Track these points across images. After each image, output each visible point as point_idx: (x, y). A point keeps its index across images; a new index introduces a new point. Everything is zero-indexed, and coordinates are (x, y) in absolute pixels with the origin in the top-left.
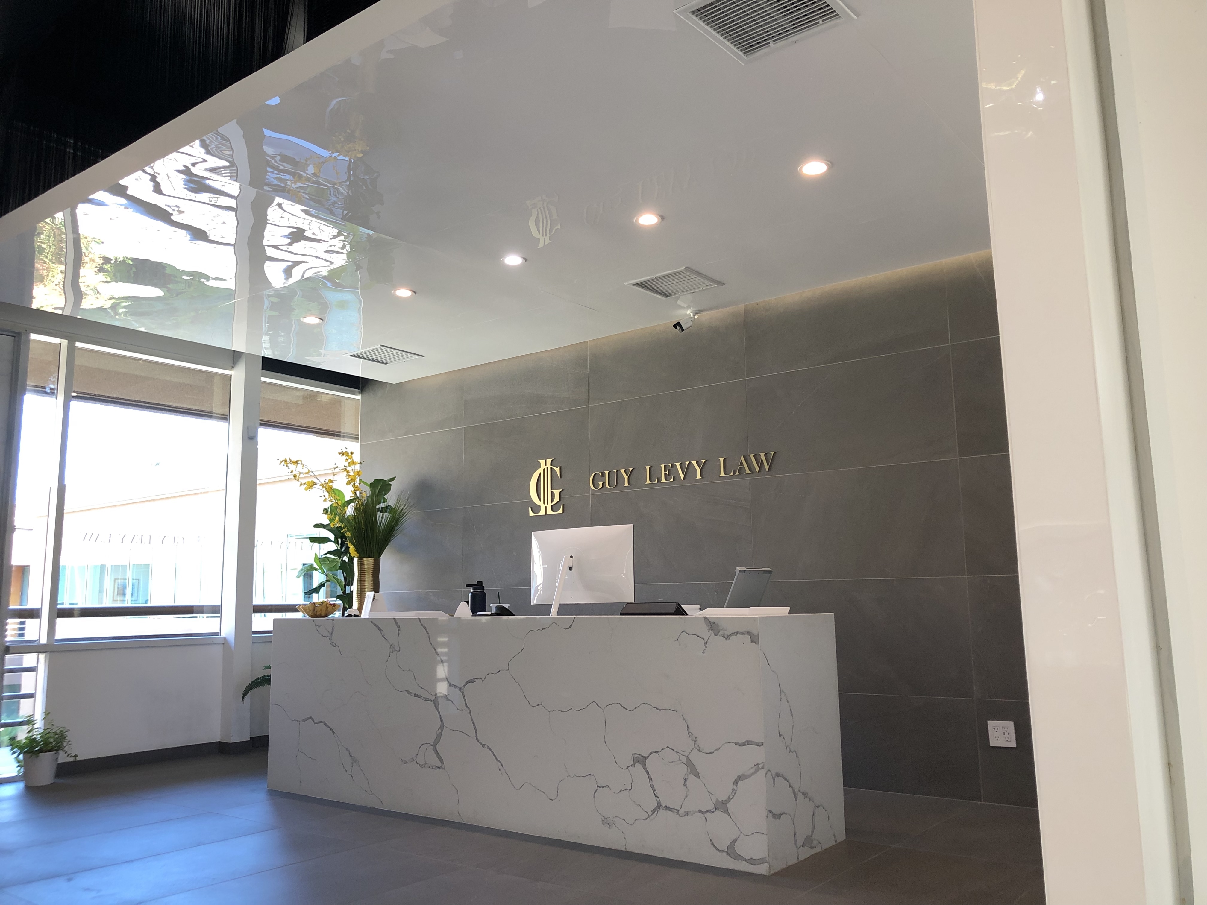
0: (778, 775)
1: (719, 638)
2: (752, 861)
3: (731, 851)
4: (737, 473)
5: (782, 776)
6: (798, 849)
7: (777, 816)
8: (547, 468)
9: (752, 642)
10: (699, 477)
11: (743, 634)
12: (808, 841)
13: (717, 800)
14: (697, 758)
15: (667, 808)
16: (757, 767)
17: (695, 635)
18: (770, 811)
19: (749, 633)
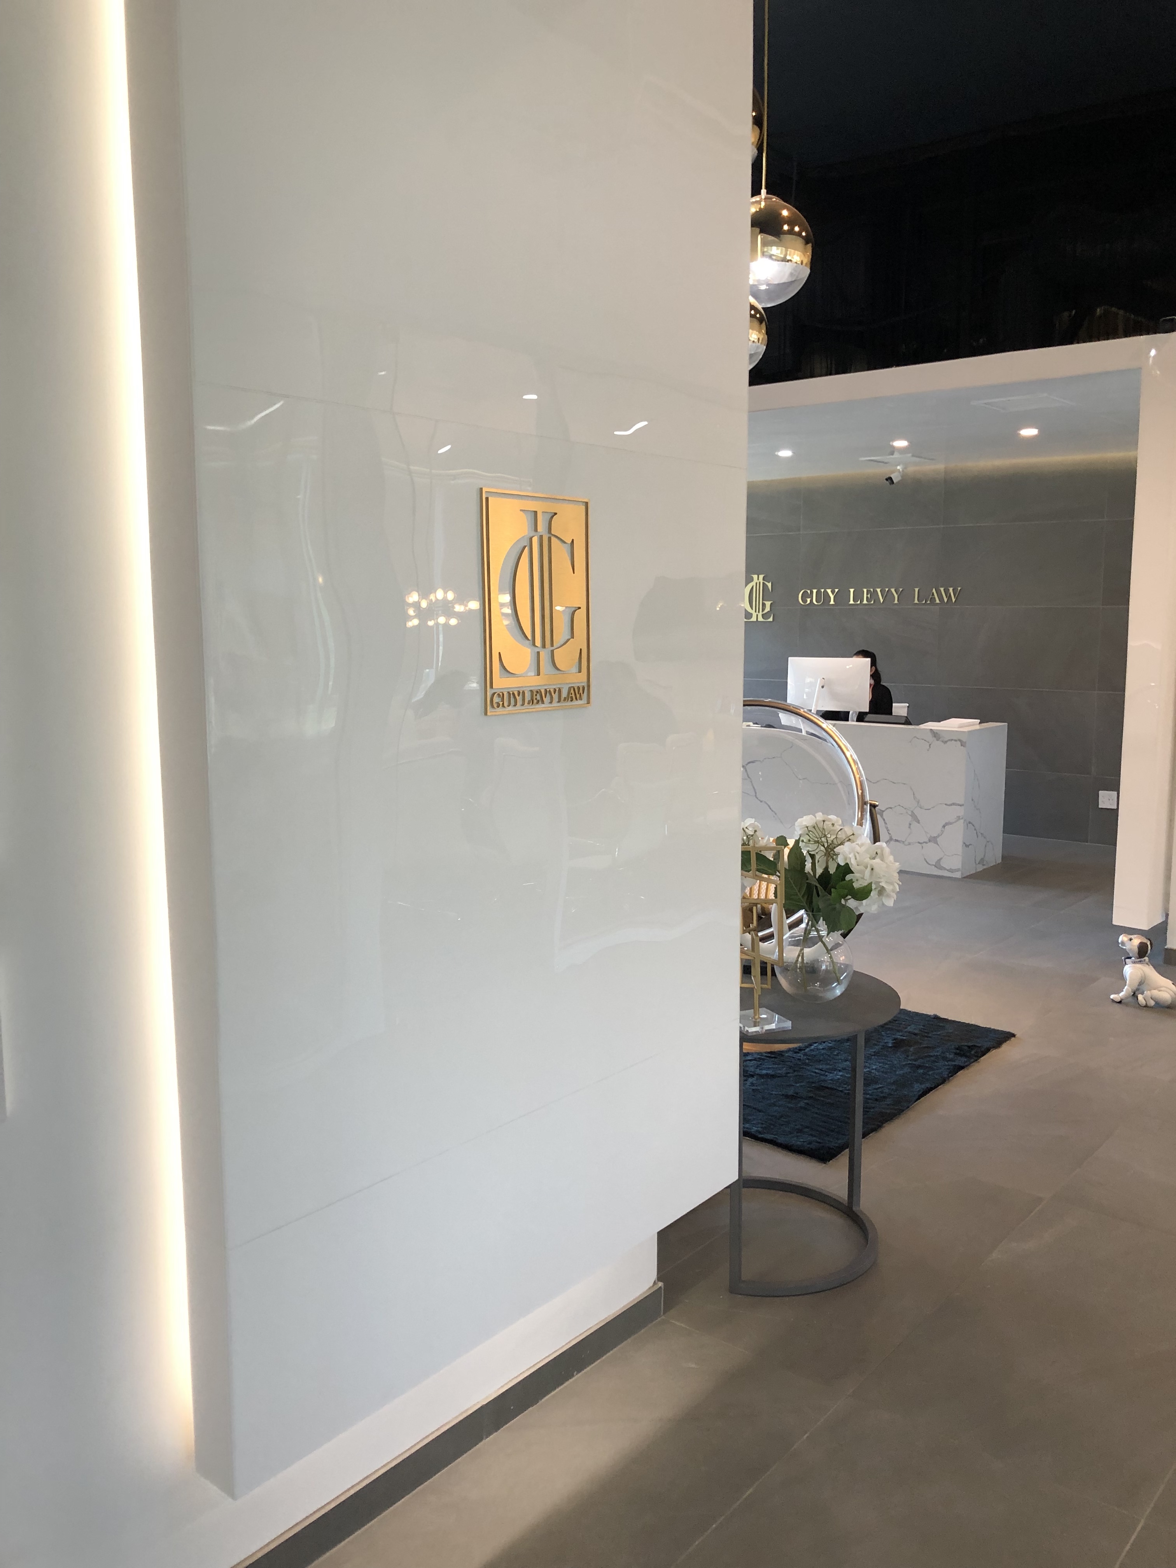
0: (970, 823)
1: (939, 743)
2: (951, 871)
3: (938, 865)
4: (929, 602)
5: (972, 824)
6: (976, 864)
7: (967, 846)
8: (760, 583)
9: (961, 745)
10: (896, 602)
11: (956, 741)
12: (982, 861)
13: (931, 836)
14: (918, 812)
15: (896, 841)
16: (959, 818)
17: (923, 739)
18: (964, 843)
19: (960, 740)
